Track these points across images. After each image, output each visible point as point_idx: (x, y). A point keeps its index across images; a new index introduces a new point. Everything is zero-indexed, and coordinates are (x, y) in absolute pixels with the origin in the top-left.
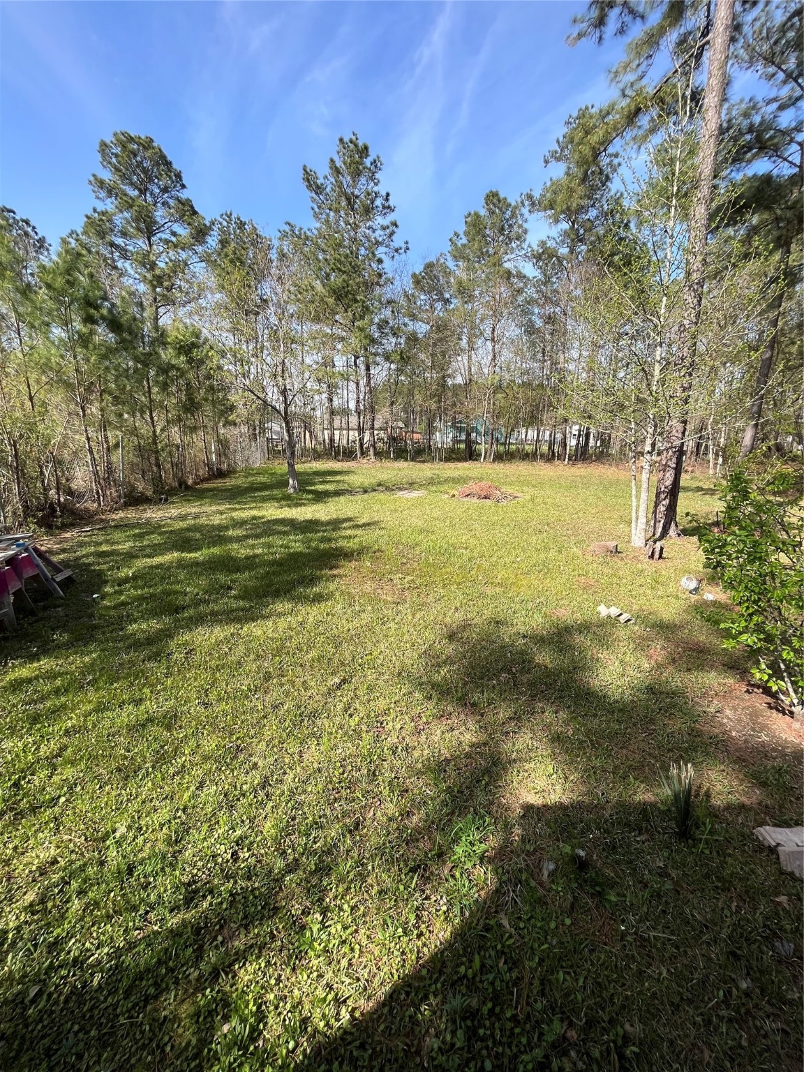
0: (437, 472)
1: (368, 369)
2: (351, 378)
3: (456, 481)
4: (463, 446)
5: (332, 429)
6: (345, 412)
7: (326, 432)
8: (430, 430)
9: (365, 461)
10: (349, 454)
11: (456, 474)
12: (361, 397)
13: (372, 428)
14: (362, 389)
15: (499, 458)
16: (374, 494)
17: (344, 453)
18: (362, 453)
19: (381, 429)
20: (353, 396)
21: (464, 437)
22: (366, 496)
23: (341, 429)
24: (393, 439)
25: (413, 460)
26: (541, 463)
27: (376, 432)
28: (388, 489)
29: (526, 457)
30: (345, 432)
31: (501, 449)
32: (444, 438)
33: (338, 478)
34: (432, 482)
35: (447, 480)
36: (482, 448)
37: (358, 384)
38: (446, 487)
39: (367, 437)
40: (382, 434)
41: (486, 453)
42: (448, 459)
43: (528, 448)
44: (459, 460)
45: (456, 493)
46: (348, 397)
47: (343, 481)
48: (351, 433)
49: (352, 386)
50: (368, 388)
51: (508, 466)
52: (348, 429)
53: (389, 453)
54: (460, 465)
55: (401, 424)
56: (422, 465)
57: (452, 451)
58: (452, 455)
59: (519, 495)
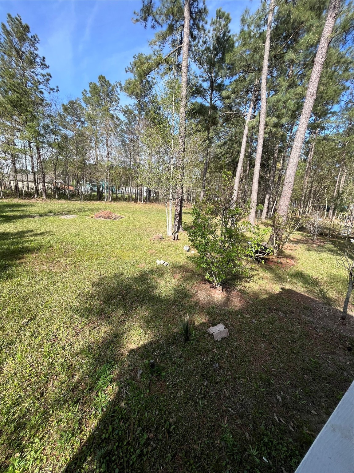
0: (83, 206)
1: (38, 149)
2: (27, 153)
3: (93, 210)
4: (96, 194)
5: (16, 181)
6: (25, 172)
7: (12, 182)
8: (78, 185)
9: (40, 199)
10: (29, 195)
11: (93, 207)
12: (35, 164)
13: (44, 182)
14: (35, 160)
15: (113, 200)
16: (46, 217)
17: (26, 194)
18: (38, 195)
19: (49, 183)
20: (29, 163)
21: (96, 189)
22: (41, 218)
23: (23, 181)
24: (57, 189)
25: (69, 199)
26: (132, 202)
27: (46, 184)
28: (55, 214)
29: (126, 200)
30: (25, 183)
31: (115, 196)
32: (86, 189)
33: (22, 208)
34: (80, 210)
35: (88, 210)
36: (105, 195)
37: (32, 157)
38: (88, 213)
39: (40, 186)
40: (50, 185)
41: (107, 197)
42: (89, 200)
43: (127, 196)
44: (94, 200)
45: (93, 216)
46: (26, 163)
47: (26, 210)
48: (30, 184)
49: (28, 157)
50: (39, 160)
51: (118, 203)
52: (28, 181)
53: (55, 195)
54: (95, 202)
55: (61, 181)
56: (75, 202)
57: (90, 196)
58: (90, 198)
59: (123, 216)
